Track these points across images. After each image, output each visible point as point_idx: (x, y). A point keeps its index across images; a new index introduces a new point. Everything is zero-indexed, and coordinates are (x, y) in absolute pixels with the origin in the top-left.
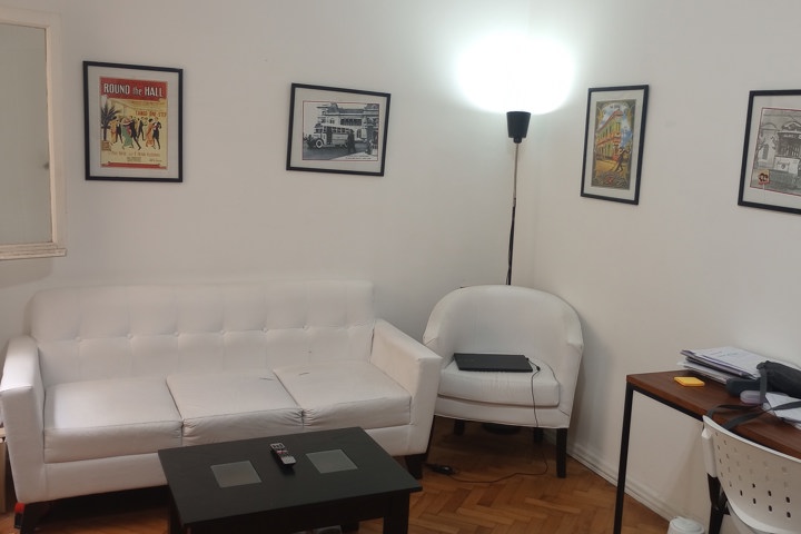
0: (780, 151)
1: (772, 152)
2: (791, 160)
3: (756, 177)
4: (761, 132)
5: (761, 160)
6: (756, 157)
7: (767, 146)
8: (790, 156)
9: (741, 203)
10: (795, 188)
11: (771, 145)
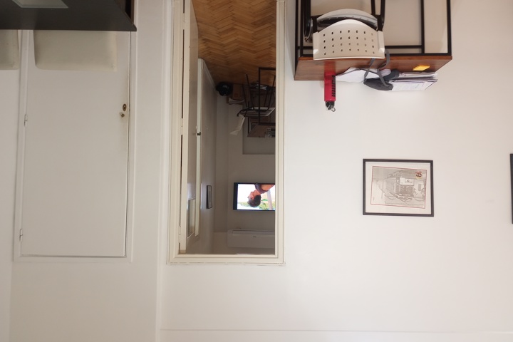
0: (411, 187)
1: (416, 187)
2: (404, 184)
3: (424, 175)
4: (424, 197)
5: (422, 183)
6: (425, 185)
7: (419, 190)
8: (405, 186)
9: (431, 162)
10: (400, 171)
11: (417, 191)
